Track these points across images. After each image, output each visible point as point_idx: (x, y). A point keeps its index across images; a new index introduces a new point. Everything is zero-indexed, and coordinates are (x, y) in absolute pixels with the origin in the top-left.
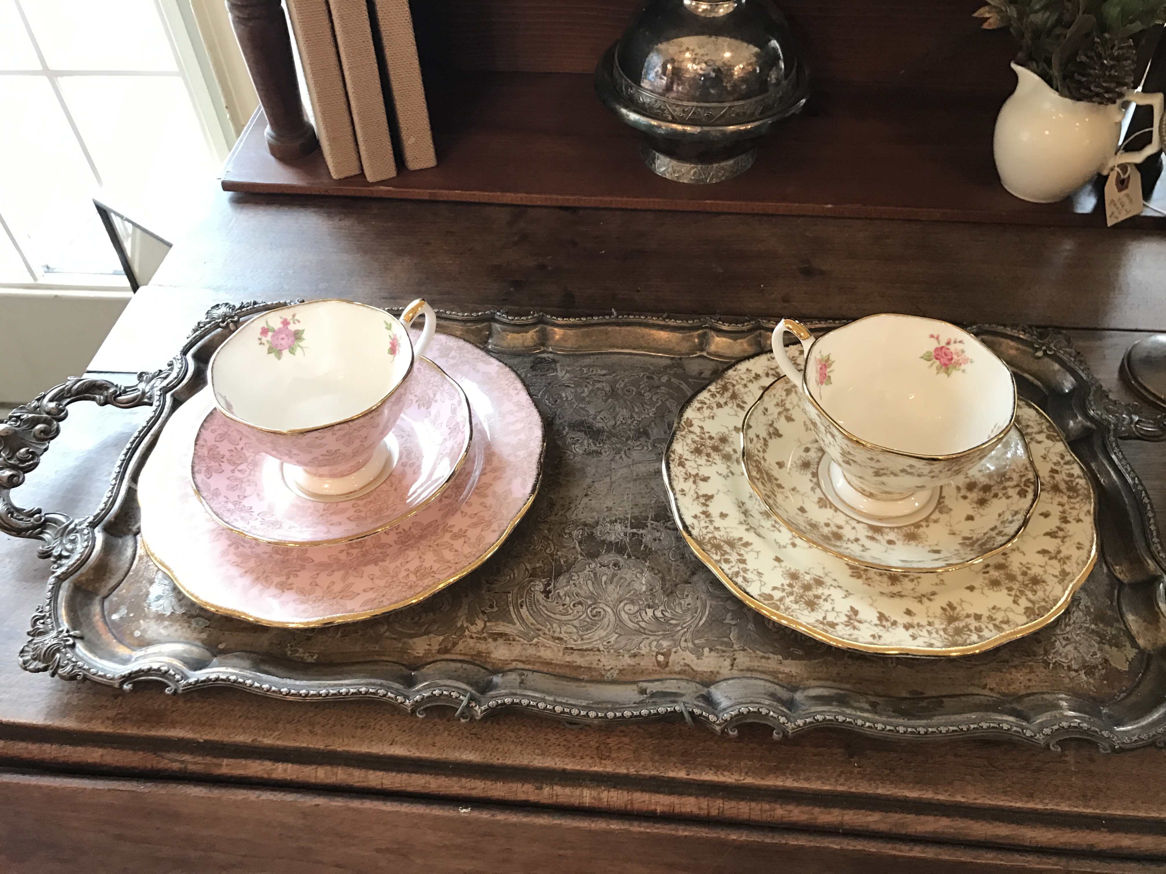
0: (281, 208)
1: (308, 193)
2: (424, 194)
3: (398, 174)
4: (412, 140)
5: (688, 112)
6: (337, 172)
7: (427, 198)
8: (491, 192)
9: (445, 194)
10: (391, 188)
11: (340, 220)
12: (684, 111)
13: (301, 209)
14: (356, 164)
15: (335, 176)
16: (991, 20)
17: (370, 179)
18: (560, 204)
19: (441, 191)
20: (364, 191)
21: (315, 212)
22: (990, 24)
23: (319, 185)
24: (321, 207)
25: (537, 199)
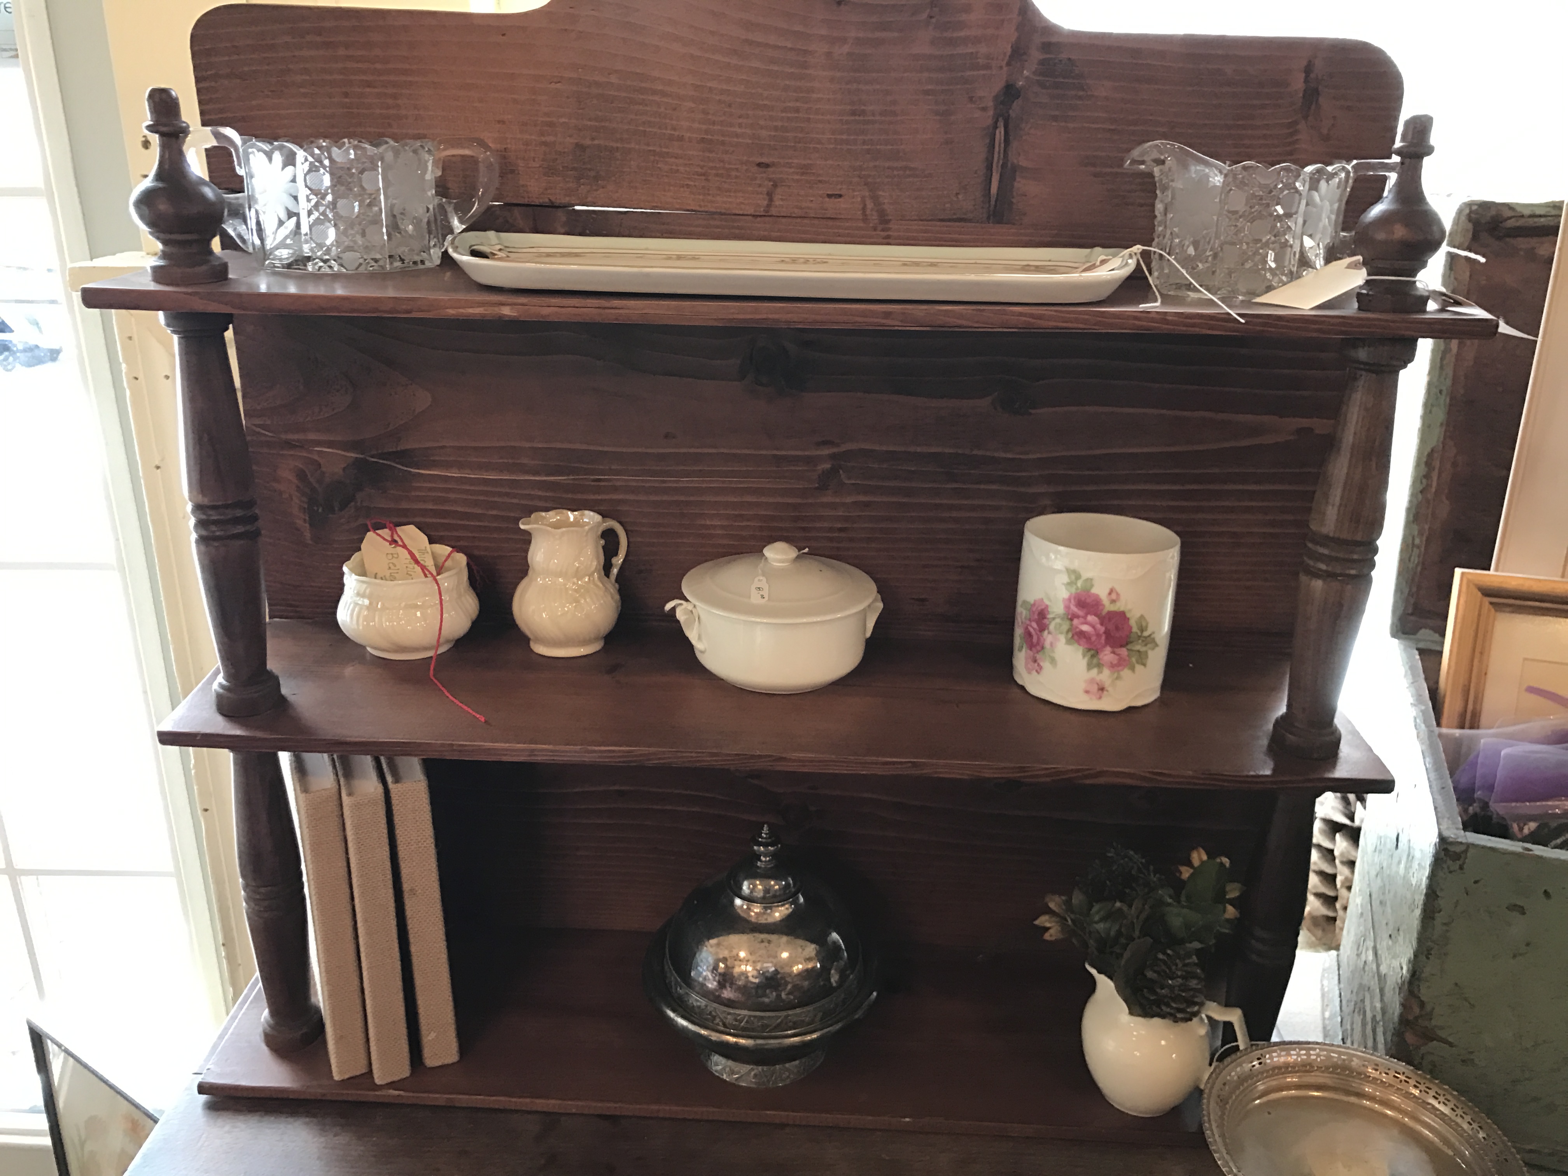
0: (266, 1118)
1: (302, 1097)
2: (440, 1099)
3: (411, 1074)
4: (433, 1035)
5: (741, 1021)
6: (340, 1073)
7: (444, 1104)
8: (520, 1097)
9: (463, 1100)
10: (401, 1093)
11: (335, 1135)
12: (736, 1020)
13: (290, 1120)
14: (365, 1062)
15: (337, 1077)
16: (1051, 931)
17: (378, 1081)
18: (599, 1112)
19: (461, 1096)
20: (371, 1096)
21: (307, 1124)
22: (1051, 936)
23: (315, 1088)
24: (314, 1116)
25: (572, 1106)
